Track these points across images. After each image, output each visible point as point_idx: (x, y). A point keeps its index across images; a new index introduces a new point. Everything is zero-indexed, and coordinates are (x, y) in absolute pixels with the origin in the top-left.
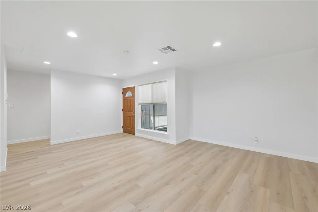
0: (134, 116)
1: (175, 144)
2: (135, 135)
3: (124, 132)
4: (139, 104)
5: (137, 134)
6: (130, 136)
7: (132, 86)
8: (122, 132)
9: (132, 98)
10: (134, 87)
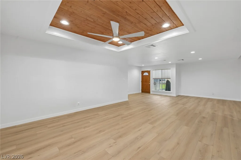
0: (150, 84)
1: (175, 96)
2: (150, 93)
3: (142, 92)
4: (153, 79)
5: (151, 93)
6: (147, 94)
7: (149, 70)
8: (141, 92)
9: (149, 76)
10: (150, 71)
